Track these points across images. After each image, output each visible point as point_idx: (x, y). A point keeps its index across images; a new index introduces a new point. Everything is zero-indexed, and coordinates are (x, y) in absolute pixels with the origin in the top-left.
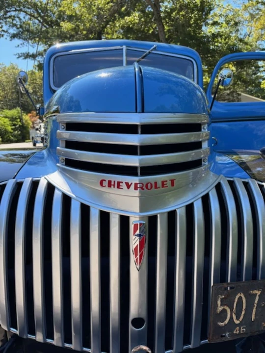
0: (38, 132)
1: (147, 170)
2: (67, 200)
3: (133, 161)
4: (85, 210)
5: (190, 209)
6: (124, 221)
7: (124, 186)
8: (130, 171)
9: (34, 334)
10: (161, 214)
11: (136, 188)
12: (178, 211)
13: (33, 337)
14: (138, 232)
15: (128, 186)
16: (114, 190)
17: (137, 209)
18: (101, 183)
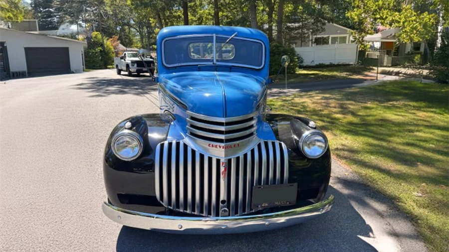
0: (123, 60)
1: (227, 141)
2: (193, 152)
3: (222, 137)
4: (202, 156)
5: (245, 155)
6: (218, 161)
7: (218, 147)
8: (221, 141)
9: (179, 208)
10: (234, 158)
11: (223, 148)
12: (240, 157)
13: (179, 210)
14: (224, 165)
15: (220, 147)
16: (214, 148)
17: (223, 155)
18: (209, 145)
